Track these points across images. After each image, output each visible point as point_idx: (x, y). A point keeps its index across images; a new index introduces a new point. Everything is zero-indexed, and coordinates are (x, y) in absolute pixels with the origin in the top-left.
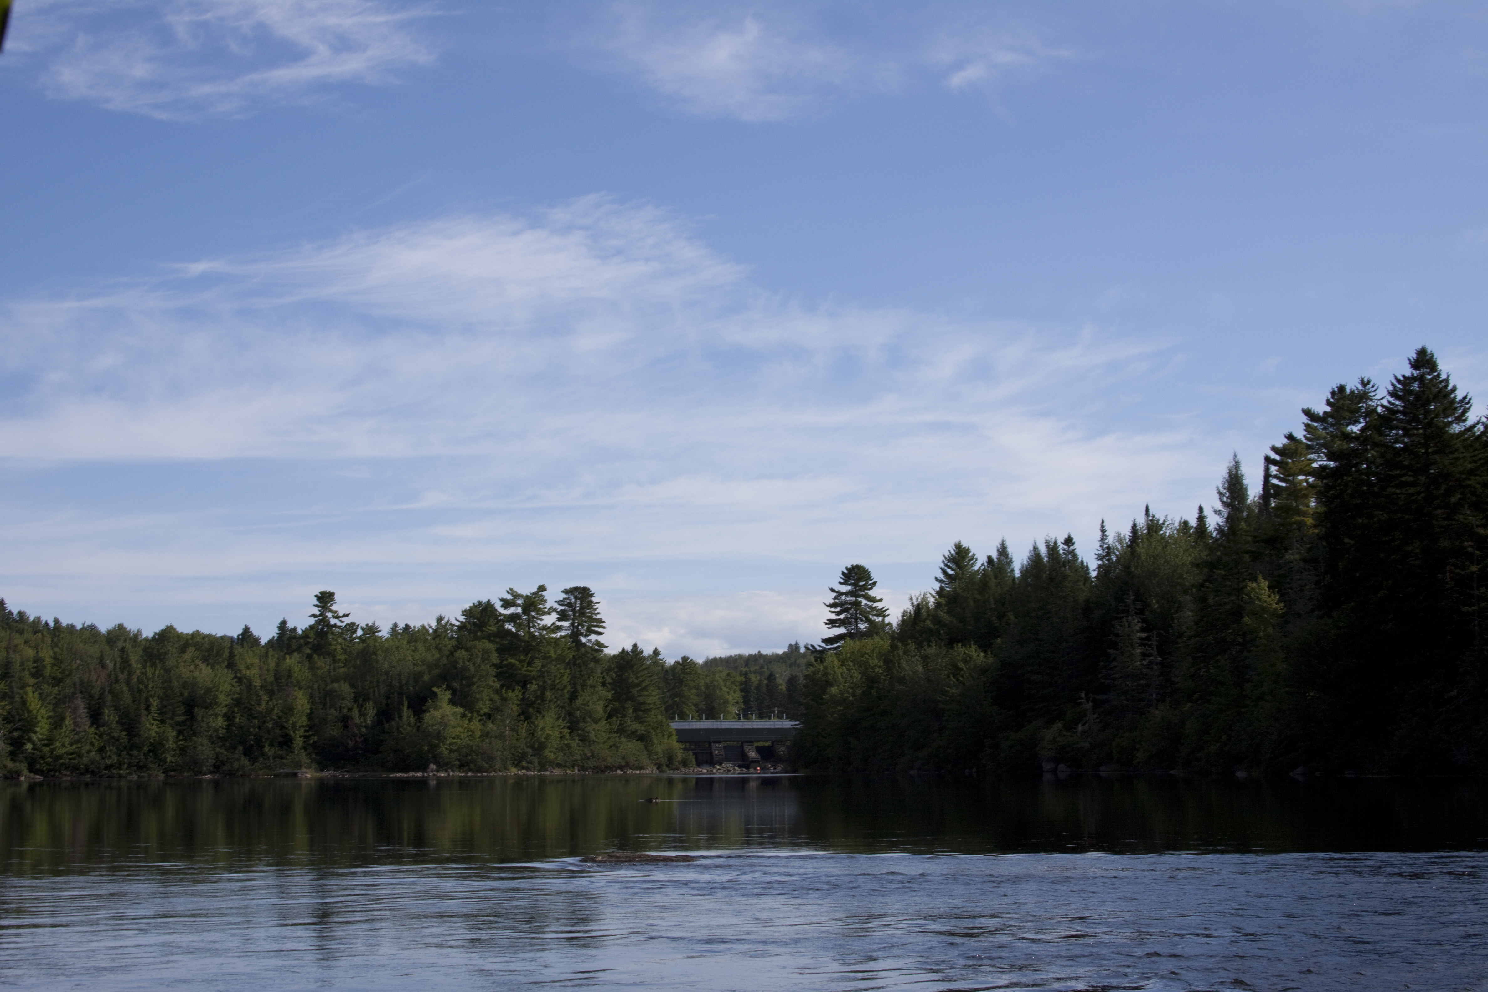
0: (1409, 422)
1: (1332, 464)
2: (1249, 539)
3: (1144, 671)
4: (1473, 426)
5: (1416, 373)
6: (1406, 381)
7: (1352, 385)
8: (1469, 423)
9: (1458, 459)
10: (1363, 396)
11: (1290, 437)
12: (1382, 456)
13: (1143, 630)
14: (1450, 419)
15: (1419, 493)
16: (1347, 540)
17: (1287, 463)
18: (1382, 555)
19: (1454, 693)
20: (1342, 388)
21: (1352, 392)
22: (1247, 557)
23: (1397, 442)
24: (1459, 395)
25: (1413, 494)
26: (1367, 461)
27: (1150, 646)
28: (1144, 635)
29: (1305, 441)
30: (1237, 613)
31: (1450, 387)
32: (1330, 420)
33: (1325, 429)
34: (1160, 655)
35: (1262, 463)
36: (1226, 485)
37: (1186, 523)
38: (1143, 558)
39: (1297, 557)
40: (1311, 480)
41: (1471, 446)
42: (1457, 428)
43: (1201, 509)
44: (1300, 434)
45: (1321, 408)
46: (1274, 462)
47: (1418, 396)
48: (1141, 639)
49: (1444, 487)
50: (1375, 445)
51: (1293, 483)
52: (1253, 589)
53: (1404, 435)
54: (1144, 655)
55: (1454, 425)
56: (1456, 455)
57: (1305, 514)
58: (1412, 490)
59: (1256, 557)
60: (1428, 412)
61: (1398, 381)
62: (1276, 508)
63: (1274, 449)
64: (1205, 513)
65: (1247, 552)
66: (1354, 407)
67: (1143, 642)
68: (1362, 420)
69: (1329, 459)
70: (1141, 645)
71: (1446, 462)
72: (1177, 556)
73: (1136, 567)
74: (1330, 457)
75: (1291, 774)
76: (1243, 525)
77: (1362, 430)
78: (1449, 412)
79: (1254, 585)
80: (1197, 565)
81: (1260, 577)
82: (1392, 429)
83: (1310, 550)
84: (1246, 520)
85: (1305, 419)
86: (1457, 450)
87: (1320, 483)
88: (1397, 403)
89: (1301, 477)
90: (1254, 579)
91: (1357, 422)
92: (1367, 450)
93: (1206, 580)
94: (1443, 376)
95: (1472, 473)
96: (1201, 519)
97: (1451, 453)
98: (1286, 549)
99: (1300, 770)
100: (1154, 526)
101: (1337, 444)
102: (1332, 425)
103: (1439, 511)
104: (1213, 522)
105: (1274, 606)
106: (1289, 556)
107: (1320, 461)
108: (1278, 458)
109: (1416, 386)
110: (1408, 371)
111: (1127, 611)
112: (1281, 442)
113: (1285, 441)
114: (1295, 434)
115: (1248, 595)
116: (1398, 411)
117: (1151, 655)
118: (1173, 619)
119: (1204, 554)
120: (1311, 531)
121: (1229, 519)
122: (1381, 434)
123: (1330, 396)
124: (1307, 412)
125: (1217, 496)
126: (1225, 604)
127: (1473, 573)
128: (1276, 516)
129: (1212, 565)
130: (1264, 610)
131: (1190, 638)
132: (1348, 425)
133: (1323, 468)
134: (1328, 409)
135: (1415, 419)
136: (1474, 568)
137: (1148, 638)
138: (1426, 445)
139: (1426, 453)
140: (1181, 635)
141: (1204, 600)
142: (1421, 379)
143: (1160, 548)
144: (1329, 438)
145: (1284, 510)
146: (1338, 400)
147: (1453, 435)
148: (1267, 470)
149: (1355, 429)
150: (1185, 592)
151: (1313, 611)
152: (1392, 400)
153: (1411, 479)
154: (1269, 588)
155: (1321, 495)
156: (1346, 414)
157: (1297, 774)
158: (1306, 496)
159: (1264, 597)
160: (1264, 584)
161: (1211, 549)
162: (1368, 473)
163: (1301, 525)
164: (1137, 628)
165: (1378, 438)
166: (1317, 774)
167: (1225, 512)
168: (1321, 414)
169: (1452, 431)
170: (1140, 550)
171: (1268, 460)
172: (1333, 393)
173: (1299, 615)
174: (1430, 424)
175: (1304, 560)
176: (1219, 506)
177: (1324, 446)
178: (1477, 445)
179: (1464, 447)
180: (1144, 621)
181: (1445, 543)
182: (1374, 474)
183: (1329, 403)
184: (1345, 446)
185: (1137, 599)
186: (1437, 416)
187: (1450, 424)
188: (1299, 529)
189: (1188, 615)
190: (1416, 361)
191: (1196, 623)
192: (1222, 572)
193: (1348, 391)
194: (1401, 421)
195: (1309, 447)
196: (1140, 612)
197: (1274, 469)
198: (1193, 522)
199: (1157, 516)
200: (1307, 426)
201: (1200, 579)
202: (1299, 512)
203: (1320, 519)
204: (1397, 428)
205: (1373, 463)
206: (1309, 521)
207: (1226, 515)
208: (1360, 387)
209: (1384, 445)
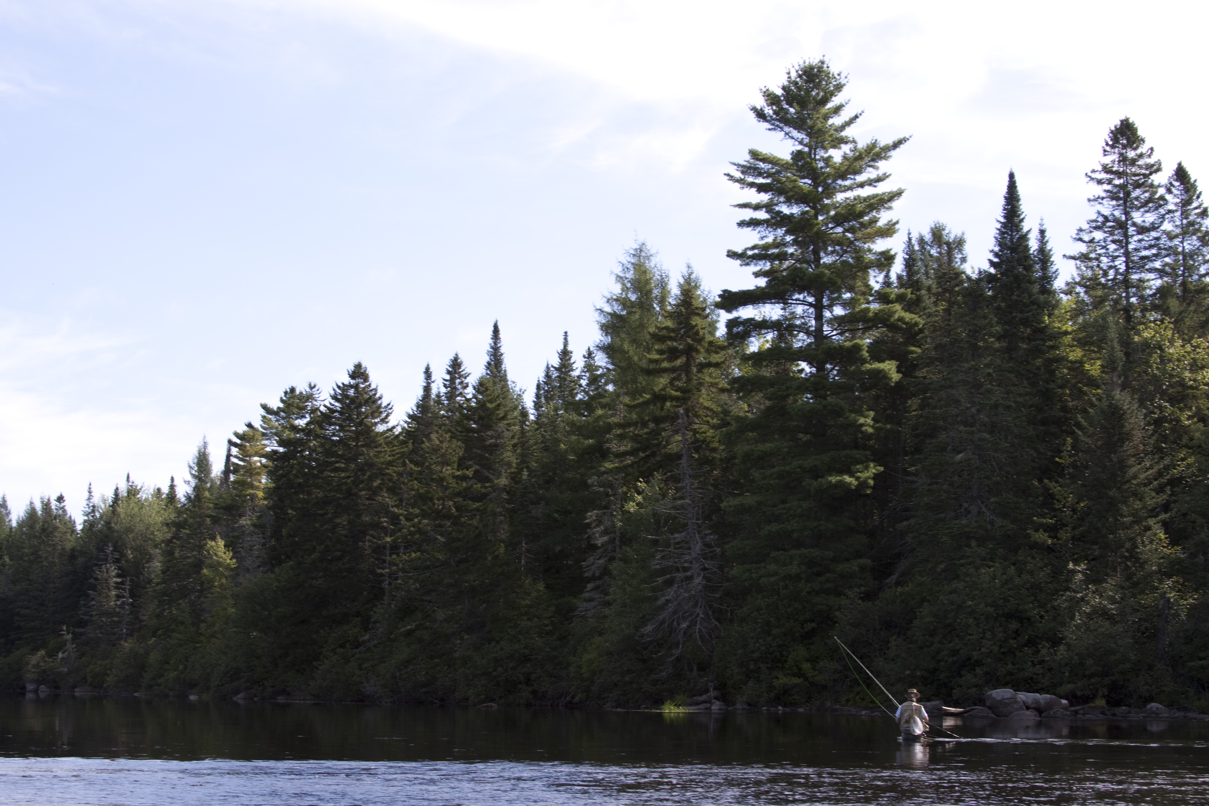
0: (344, 420)
1: (281, 450)
2: (211, 505)
3: (117, 610)
4: (394, 427)
5: (353, 382)
6: (345, 388)
7: (302, 388)
8: (390, 425)
9: (381, 452)
10: (309, 397)
11: (250, 425)
12: (322, 445)
13: (118, 576)
14: (376, 420)
15: (348, 477)
16: (290, 511)
17: (245, 446)
18: (317, 525)
19: (367, 637)
20: (293, 390)
21: (301, 393)
22: (208, 521)
23: (334, 435)
24: (384, 402)
25: (344, 478)
26: (310, 448)
27: (124, 589)
28: (119, 580)
29: (261, 429)
30: (198, 565)
31: (378, 396)
32: (282, 414)
33: (277, 421)
34: (131, 597)
35: (225, 445)
36: (196, 461)
37: (159, 490)
38: (122, 516)
39: (249, 522)
40: (264, 460)
41: (391, 443)
42: (381, 428)
43: (172, 479)
44: (257, 423)
45: (275, 404)
46: (236, 445)
47: (353, 400)
48: (116, 583)
49: (368, 473)
50: (317, 436)
51: (249, 462)
52: (212, 547)
53: (339, 431)
54: (118, 597)
55: (379, 425)
56: (379, 449)
57: (257, 488)
58: (343, 475)
59: (215, 520)
60: (359, 414)
61: (339, 387)
62: (234, 482)
63: (237, 435)
64: (176, 483)
65: (209, 516)
66: (301, 405)
67: (118, 586)
68: (307, 416)
69: (280, 446)
70: (116, 588)
71: (371, 454)
72: (150, 516)
73: (116, 524)
74: (281, 443)
75: (234, 699)
76: (207, 494)
77: (308, 424)
78: (376, 414)
79: (213, 543)
80: (167, 525)
81: (218, 537)
82: (331, 424)
83: (259, 517)
84: (209, 489)
85: (263, 412)
86: (380, 445)
87: (271, 464)
88: (337, 404)
89: (256, 459)
90: (213, 539)
91: (303, 417)
92: (310, 440)
93: (173, 538)
94: (373, 386)
95: (390, 464)
96: (172, 487)
97: (376, 447)
98: (240, 516)
99: (241, 695)
100: (133, 492)
101: (287, 434)
102: (283, 418)
103: (363, 493)
104: (183, 491)
105: (228, 561)
106: (245, 521)
107: (272, 446)
108: (238, 441)
109: (352, 392)
110: (347, 380)
111: (106, 560)
112: (242, 429)
113: (246, 429)
114: (253, 424)
115: (208, 551)
116: (336, 411)
117: (124, 597)
118: (144, 568)
119: (173, 516)
120: (261, 502)
121: (196, 489)
122: (322, 428)
123: (283, 395)
124: (264, 407)
125: (188, 469)
126: (189, 557)
127: (387, 542)
128: (234, 488)
129: (179, 525)
130: (219, 564)
131: (157, 584)
132: (297, 418)
133: (275, 452)
134: (281, 405)
135: (349, 418)
136: (388, 539)
137: (122, 583)
138: (356, 439)
139: (356, 446)
140: (150, 581)
141: (171, 553)
142: (356, 387)
143: (136, 509)
144: (280, 428)
145: (241, 484)
146: (289, 398)
147: (378, 433)
148: (229, 450)
149: (301, 423)
150: (156, 546)
151: (259, 567)
152: (333, 402)
153: (343, 465)
154: (225, 546)
155: (271, 473)
156: (295, 410)
157: (239, 698)
158: (259, 474)
159: (221, 554)
160: (221, 543)
161: (179, 512)
162: (310, 458)
163: (253, 497)
164: (113, 574)
165: (319, 431)
166: (255, 699)
167: (193, 482)
168: (275, 409)
169: (377, 430)
170: (119, 510)
171: (230, 442)
172: (286, 393)
173: (248, 570)
174: (361, 423)
175: (254, 525)
176: (189, 478)
177: (276, 434)
178: (396, 443)
179: (386, 444)
180: (119, 568)
181: (366, 518)
182: (315, 460)
183: (282, 401)
184: (292, 436)
185: (115, 549)
186: (366, 417)
187: (376, 424)
188: (252, 500)
189: (157, 565)
190: (354, 372)
191: (163, 572)
192: (188, 532)
193: (298, 392)
194: (338, 419)
195: (264, 434)
196: (117, 561)
197: (235, 451)
198: (165, 490)
199: (136, 483)
200: (264, 417)
201: (169, 536)
202: (252, 486)
203: (270, 493)
204: (335, 424)
205: (314, 451)
206: (261, 494)
207: (193, 485)
208: (308, 390)
209: (325, 437)
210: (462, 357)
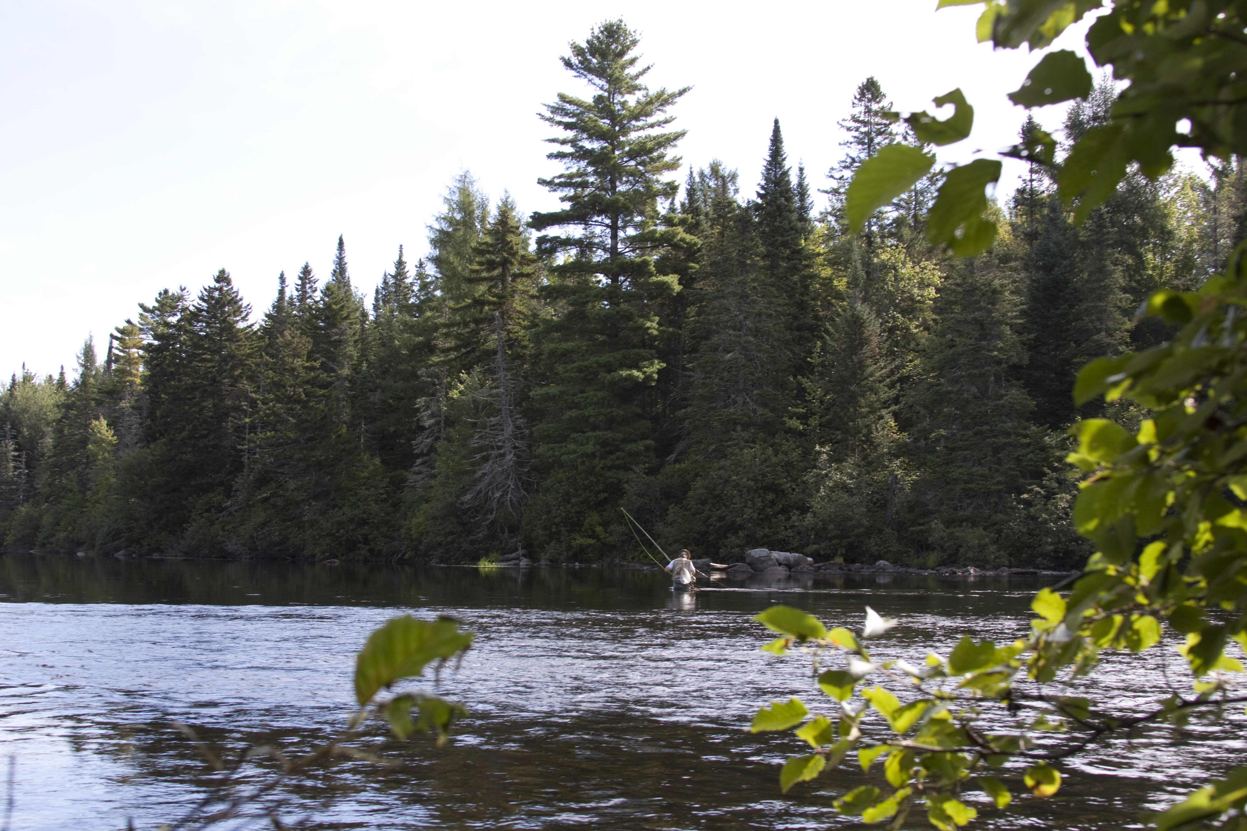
0: (210, 318)
1: (156, 343)
2: (96, 390)
3: (15, 479)
4: (253, 325)
5: (217, 285)
6: (210, 290)
7: (174, 290)
8: (249, 323)
9: (241, 346)
10: (180, 298)
11: (129, 322)
12: (191, 339)
13: (15, 450)
14: (238, 318)
15: (214, 367)
16: (163, 396)
17: (125, 340)
18: (186, 408)
19: (229, 503)
20: (166, 292)
21: (173, 294)
22: (93, 403)
23: (201, 331)
24: (244, 303)
25: (209, 368)
26: (180, 342)
27: (20, 462)
28: (16, 454)
29: (139, 325)
30: (84, 442)
31: (239, 298)
32: (157, 312)
33: (153, 318)
34: (27, 468)
35: (108, 338)
36: (83, 352)
37: (51, 376)
38: (19, 399)
39: (128, 405)
40: (141, 352)
41: (250, 338)
42: (241, 325)
43: (62, 368)
44: (136, 320)
45: (151, 304)
46: (117, 338)
47: (218, 301)
48: (14, 456)
49: (230, 364)
50: (186, 332)
51: (128, 353)
52: (96, 426)
53: (206, 327)
54: (16, 468)
55: (240, 323)
56: (240, 343)
57: (135, 376)
58: (209, 365)
59: (99, 403)
60: (223, 312)
61: (205, 290)
62: (116, 370)
63: (118, 330)
64: (65, 371)
65: (94, 399)
66: (173, 304)
67: (16, 459)
68: (178, 314)
69: (155, 339)
70: (14, 460)
71: (233, 347)
72: (43, 399)
73: (13, 405)
74: (156, 337)
75: (116, 555)
76: (92, 380)
77: (179, 321)
78: (237, 313)
79: (97, 423)
80: (58, 406)
81: (102, 417)
82: (198, 322)
83: (137, 401)
84: (94, 377)
85: (141, 311)
86: (241, 340)
87: (147, 355)
88: (204, 304)
89: (134, 350)
90: (97, 419)
91: (175, 315)
92: (180, 335)
93: (62, 418)
94: (235, 289)
95: (249, 356)
96: (62, 374)
97: (237, 341)
98: (121, 399)
99: (122, 552)
100: (27, 378)
101: (161, 330)
102: (158, 316)
103: (226, 380)
104: (72, 377)
105: (110, 438)
106: (124, 404)
107: (148, 339)
108: (119, 335)
109: (216, 294)
110: (213, 284)
111: (5, 436)
112: (122, 325)
113: (126, 324)
114: (132, 320)
115: (92, 429)
116: (203, 310)
117: (21, 468)
118: (37, 443)
119: (63, 399)
120: (139, 388)
121: (83, 375)
122: (191, 324)
123: (158, 296)
124: (142, 306)
125: (76, 359)
126: (76, 435)
127: (246, 423)
128: (115, 376)
129: (68, 407)
130: (103, 440)
131: (49, 457)
132: (169, 316)
133: (150, 345)
134: (156, 305)
135: (215, 316)
136: (247, 420)
137: (19, 456)
138: (220, 335)
139: (220, 340)
140: (43, 455)
141: (61, 431)
142: (220, 290)
143: (31, 393)
144: (155, 325)
145: (122, 372)
146: (163, 299)
147: (239, 329)
148: (111, 343)
149: (173, 320)
150: (48, 424)
151: (137, 443)
152: (200, 302)
153: (209, 357)
154: (108, 425)
155: (147, 363)
156: (168, 309)
157: (120, 555)
158: (136, 363)
159: (104, 432)
160: (104, 422)
161: (68, 396)
162: (180, 350)
163: (132, 383)
164: (11, 448)
165: (188, 327)
166: (134, 555)
167: (81, 370)
168: (151, 308)
169: (238, 327)
170: (16, 393)
171: (112, 336)
172: (160, 294)
173: (127, 446)
174: (224, 321)
175: (133, 407)
176: (77, 366)
177: (152, 329)
178: (254, 338)
179: (246, 338)
180: (16, 444)
181: (229, 402)
182: (185, 352)
183: (157, 301)
184: (166, 331)
185: (12, 428)
186: (229, 316)
187: (237, 321)
188: (131, 386)
189: (49, 441)
190: (218, 277)
191: (55, 447)
192: (75, 412)
193: (170, 294)
194: (205, 317)
195: (141, 330)
196: (15, 437)
197: (116, 343)
198: (56, 377)
199: (30, 371)
200: (141, 315)
201: (59, 416)
202: (131, 374)
203: (146, 380)
204: (202, 321)
205: (184, 344)
206: (138, 381)
207: (81, 372)
208: (179, 291)
209: (193, 332)
210: (312, 266)
